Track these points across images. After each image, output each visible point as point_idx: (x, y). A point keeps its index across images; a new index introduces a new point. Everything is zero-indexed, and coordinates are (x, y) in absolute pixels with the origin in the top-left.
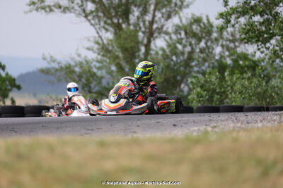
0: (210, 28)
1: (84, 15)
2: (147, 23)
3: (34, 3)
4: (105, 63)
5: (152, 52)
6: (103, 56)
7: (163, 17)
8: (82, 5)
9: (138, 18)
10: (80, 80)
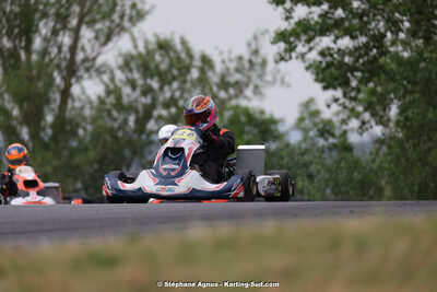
0: (187, 61)
2: (65, 49)
7: (97, 38)
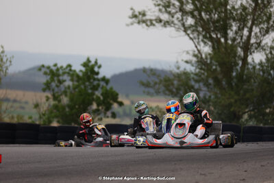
1: (183, 29)
3: (135, 16)
4: (203, 76)
5: (250, 67)
6: (201, 69)
8: (182, 20)
9: (236, 33)
10: (178, 93)
